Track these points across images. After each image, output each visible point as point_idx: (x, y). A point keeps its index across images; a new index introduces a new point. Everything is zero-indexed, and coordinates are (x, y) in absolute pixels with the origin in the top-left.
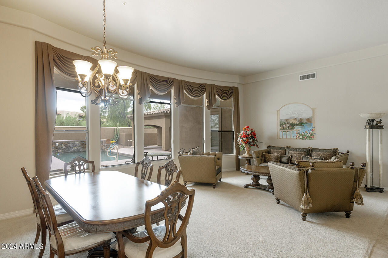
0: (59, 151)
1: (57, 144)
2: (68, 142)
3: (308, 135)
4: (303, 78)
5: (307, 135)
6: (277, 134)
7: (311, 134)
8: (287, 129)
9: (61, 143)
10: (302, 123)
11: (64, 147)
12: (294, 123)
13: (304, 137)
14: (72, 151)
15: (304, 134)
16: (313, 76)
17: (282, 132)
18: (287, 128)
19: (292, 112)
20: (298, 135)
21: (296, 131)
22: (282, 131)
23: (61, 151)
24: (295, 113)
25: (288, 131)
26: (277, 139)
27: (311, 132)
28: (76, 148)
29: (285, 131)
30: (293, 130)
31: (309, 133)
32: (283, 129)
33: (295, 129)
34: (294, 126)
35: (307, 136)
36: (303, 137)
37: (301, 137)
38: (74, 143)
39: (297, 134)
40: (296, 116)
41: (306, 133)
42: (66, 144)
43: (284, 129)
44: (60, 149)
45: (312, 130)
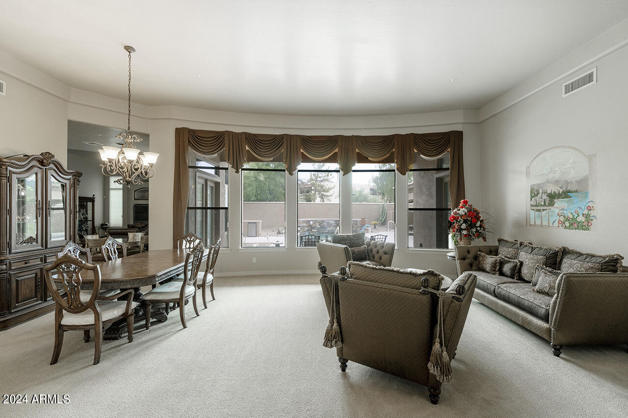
0: (313, 230)
1: (311, 222)
2: (322, 221)
3: (581, 219)
4: (570, 88)
5: (579, 219)
6: (527, 216)
7: (587, 216)
8: (541, 206)
9: (315, 222)
10: (569, 192)
11: (319, 226)
12: (554, 192)
13: (573, 224)
14: (327, 231)
15: (571, 217)
16: (590, 78)
17: (533, 212)
18: (543, 204)
19: (551, 169)
20: (562, 219)
21: (557, 211)
22: (533, 210)
23: (315, 230)
24: (556, 169)
25: (543, 210)
26: (527, 226)
27: (586, 212)
28: (330, 228)
29: (539, 211)
30: (552, 208)
31: (583, 215)
32: (536, 206)
33: (555, 205)
34: (554, 198)
35: (579, 223)
36: (571, 225)
37: (567, 224)
38: (329, 223)
39: (560, 216)
40: (557, 176)
41: (576, 215)
42: (321, 223)
43: (538, 206)
44: (314, 228)
45: (587, 207)
